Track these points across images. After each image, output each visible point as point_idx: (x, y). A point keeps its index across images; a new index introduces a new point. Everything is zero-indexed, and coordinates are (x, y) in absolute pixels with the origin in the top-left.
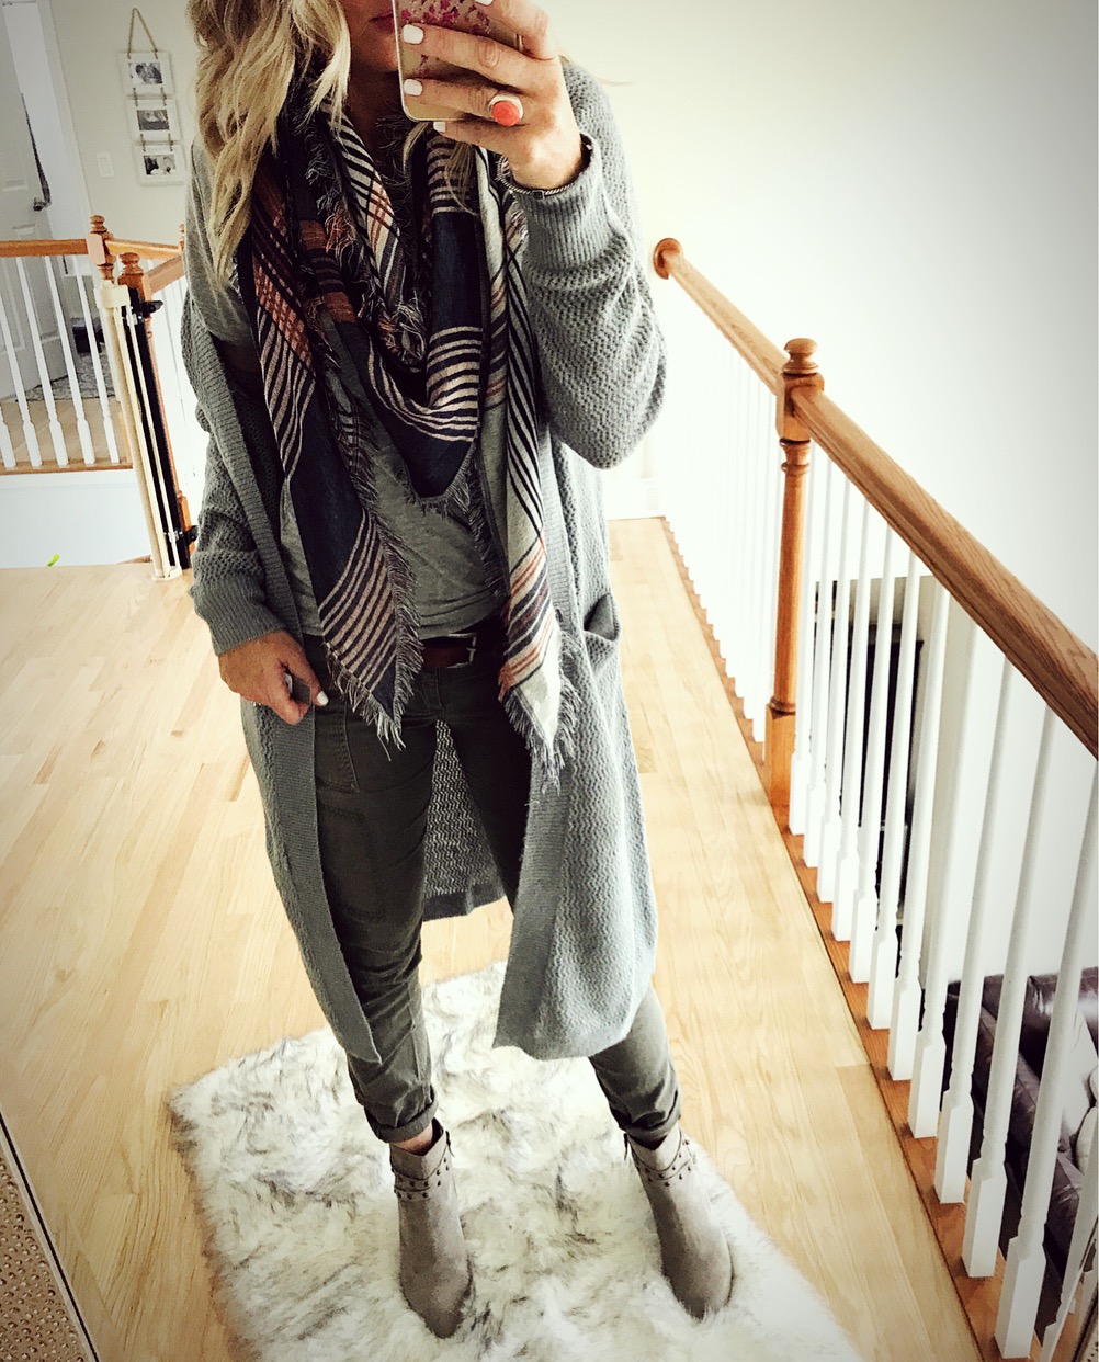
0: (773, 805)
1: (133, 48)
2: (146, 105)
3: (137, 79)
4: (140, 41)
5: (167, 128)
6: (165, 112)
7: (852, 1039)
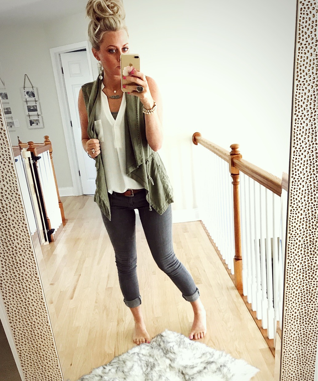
2: (30, 104)
5: (37, 111)
7: (264, 342)
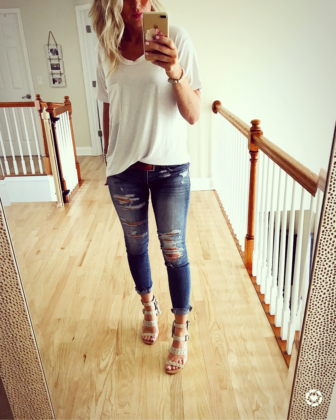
0: (247, 269)
1: (49, 44)
2: (53, 62)
3: (51, 54)
4: (52, 42)
6: (59, 64)
7: (270, 330)
